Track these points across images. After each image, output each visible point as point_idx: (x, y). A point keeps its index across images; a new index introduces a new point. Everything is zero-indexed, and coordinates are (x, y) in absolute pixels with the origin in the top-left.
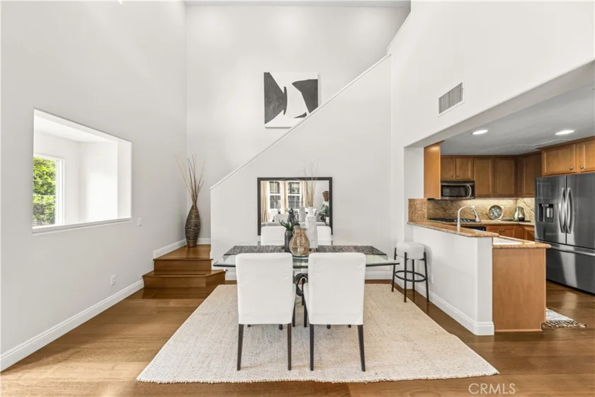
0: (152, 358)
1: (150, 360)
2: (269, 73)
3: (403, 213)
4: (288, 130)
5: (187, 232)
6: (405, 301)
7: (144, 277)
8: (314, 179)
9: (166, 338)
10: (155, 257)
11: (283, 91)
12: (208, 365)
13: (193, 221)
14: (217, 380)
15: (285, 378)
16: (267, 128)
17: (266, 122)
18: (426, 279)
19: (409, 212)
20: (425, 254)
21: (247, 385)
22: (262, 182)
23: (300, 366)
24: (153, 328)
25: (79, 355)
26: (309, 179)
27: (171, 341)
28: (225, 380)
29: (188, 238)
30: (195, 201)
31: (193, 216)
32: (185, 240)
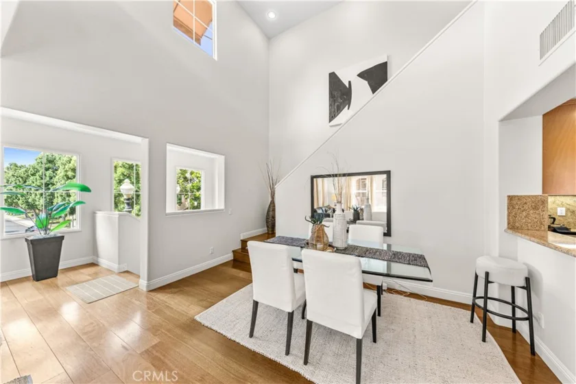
0: (210, 307)
1: (207, 308)
2: (334, 73)
3: (497, 216)
4: (339, 127)
5: (267, 222)
6: (484, 340)
7: (233, 251)
8: (340, 175)
9: (223, 297)
10: (242, 239)
11: (347, 86)
12: (234, 326)
13: (271, 213)
14: (233, 338)
15: (278, 360)
16: (331, 126)
17: (330, 121)
18: (530, 319)
19: (509, 216)
20: (527, 280)
21: (249, 351)
22: (315, 179)
23: (296, 356)
24: (222, 288)
25: (181, 292)
26: (336, 175)
27: (224, 300)
28: (237, 341)
29: (268, 227)
30: (273, 197)
31: (271, 209)
32: (266, 228)
